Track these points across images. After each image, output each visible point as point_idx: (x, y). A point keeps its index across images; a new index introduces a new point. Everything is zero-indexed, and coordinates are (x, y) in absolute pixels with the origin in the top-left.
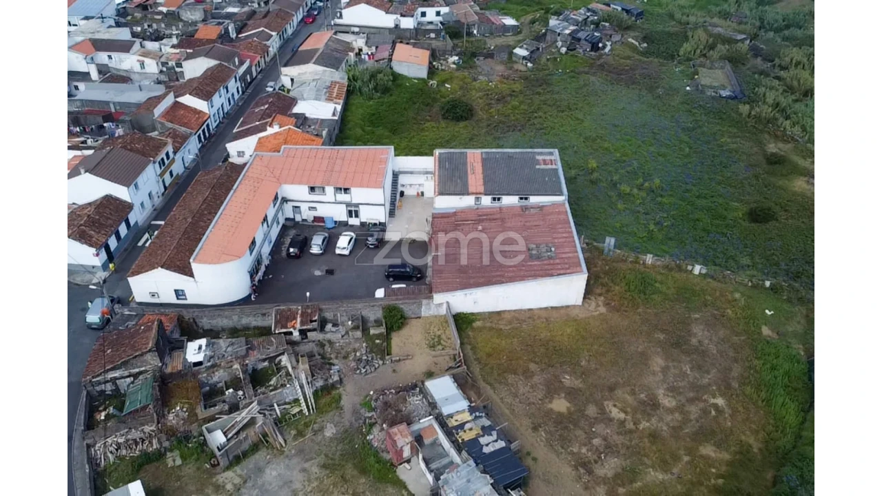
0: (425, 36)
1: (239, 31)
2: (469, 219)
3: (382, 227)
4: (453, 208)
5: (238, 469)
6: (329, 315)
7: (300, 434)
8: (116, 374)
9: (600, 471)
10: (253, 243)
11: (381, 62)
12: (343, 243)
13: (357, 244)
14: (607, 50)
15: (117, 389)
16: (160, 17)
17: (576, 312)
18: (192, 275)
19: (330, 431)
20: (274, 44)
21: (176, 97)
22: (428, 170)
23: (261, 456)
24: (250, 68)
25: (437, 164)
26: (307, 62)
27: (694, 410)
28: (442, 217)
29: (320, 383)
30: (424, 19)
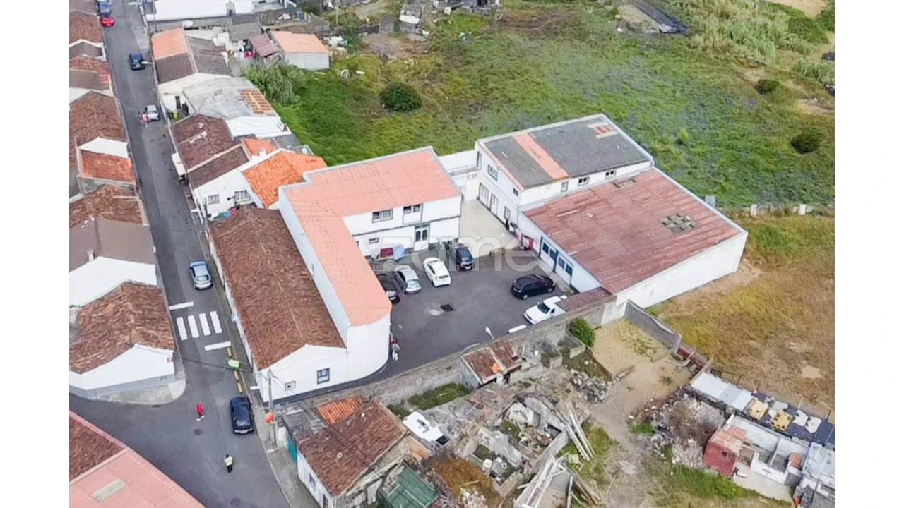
0: (277, 20)
2: (568, 209)
4: (540, 201)
8: (369, 479)
11: (271, 57)
14: (497, 2)
18: (342, 344)
19: (629, 469)
22: (469, 167)
25: (493, 157)
28: (537, 214)
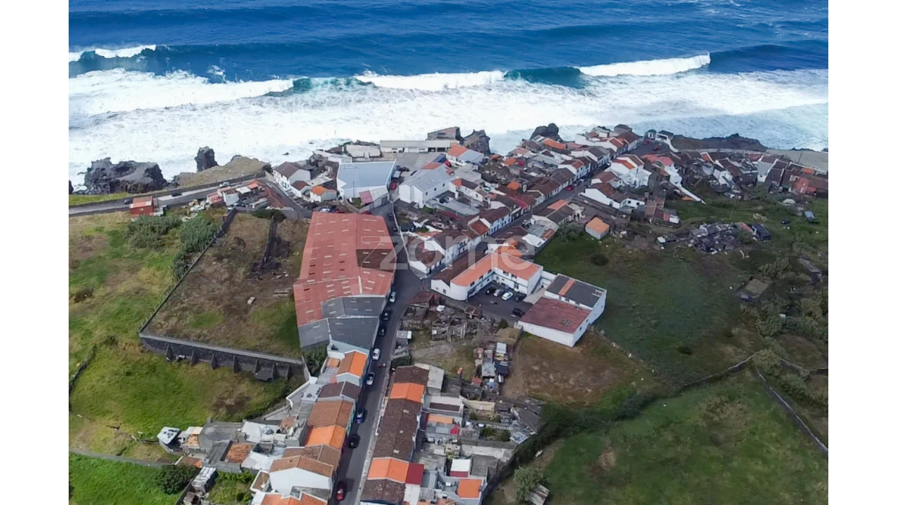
1: (528, 188)
2: (554, 303)
3: (525, 296)
4: (549, 297)
5: (436, 342)
6: (484, 315)
7: (456, 341)
8: (416, 305)
9: (532, 386)
10: (473, 283)
11: (582, 224)
12: (506, 296)
13: (512, 298)
14: (713, 253)
15: (415, 310)
16: (500, 167)
17: (568, 349)
18: (449, 285)
19: (464, 344)
20: (540, 200)
21: (480, 217)
22: (551, 280)
23: (443, 342)
24: (520, 210)
25: (555, 279)
26: (545, 216)
27: (577, 388)
28: (544, 299)
29: (469, 331)
30: (629, 205)
